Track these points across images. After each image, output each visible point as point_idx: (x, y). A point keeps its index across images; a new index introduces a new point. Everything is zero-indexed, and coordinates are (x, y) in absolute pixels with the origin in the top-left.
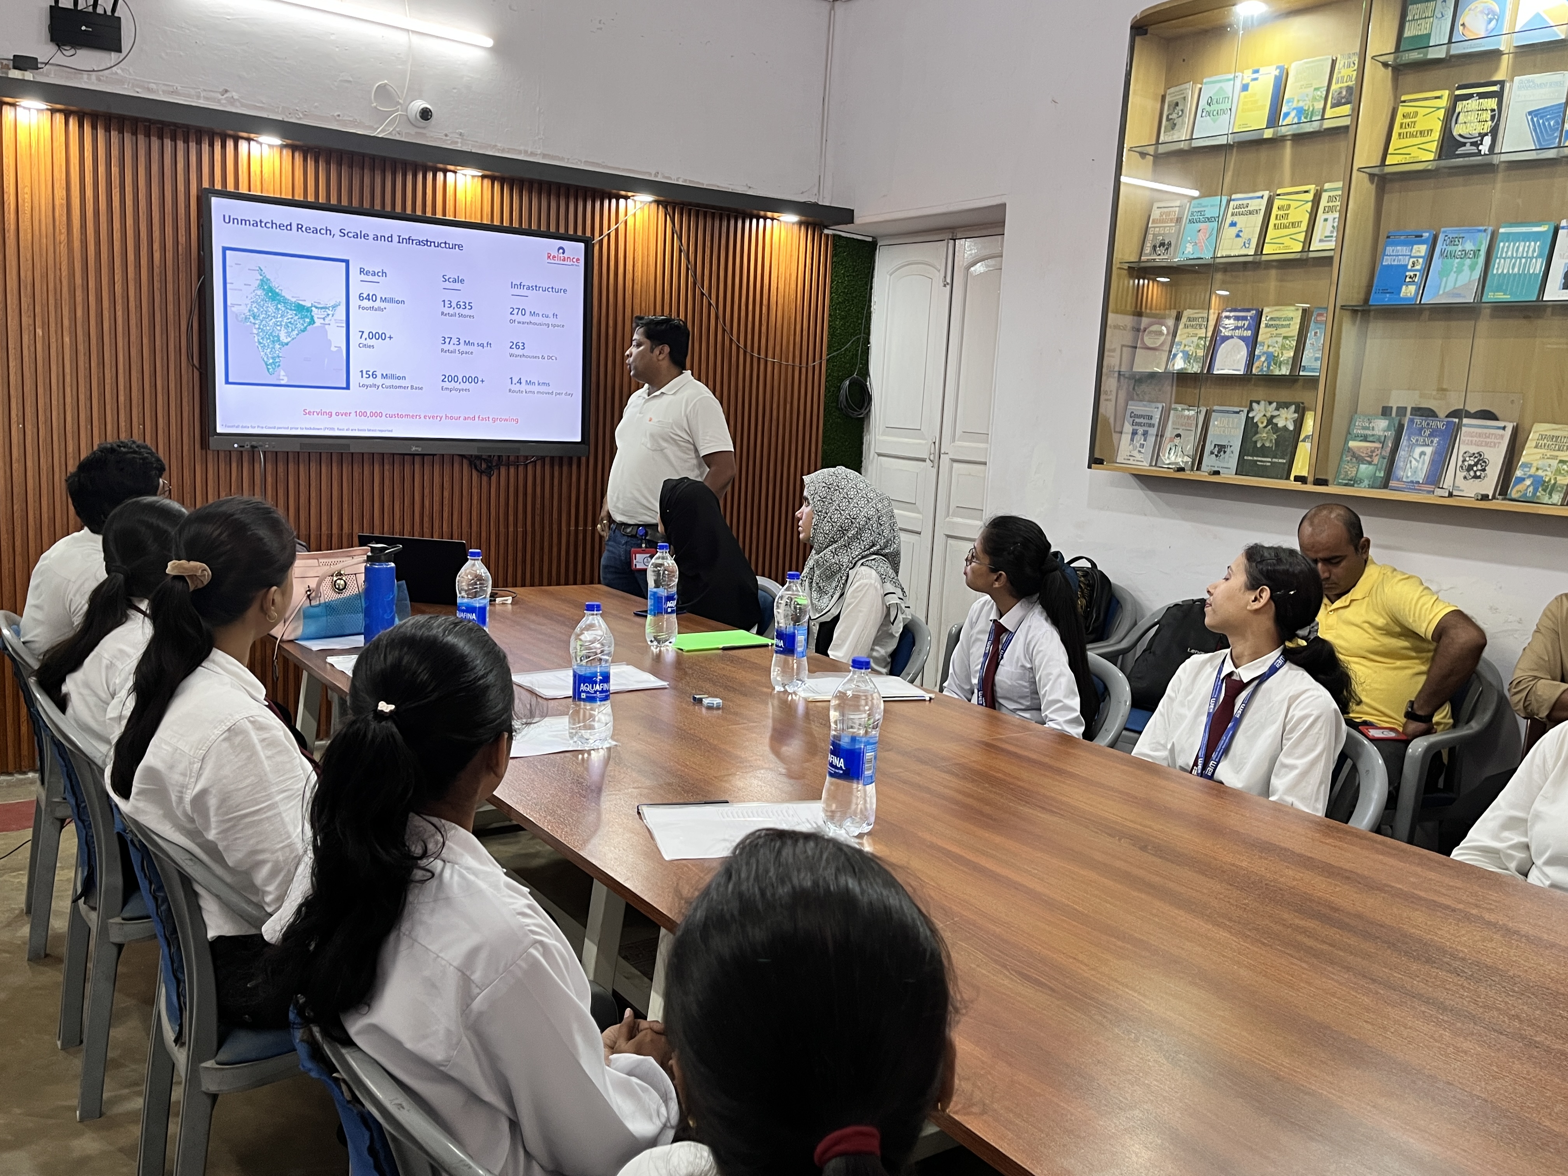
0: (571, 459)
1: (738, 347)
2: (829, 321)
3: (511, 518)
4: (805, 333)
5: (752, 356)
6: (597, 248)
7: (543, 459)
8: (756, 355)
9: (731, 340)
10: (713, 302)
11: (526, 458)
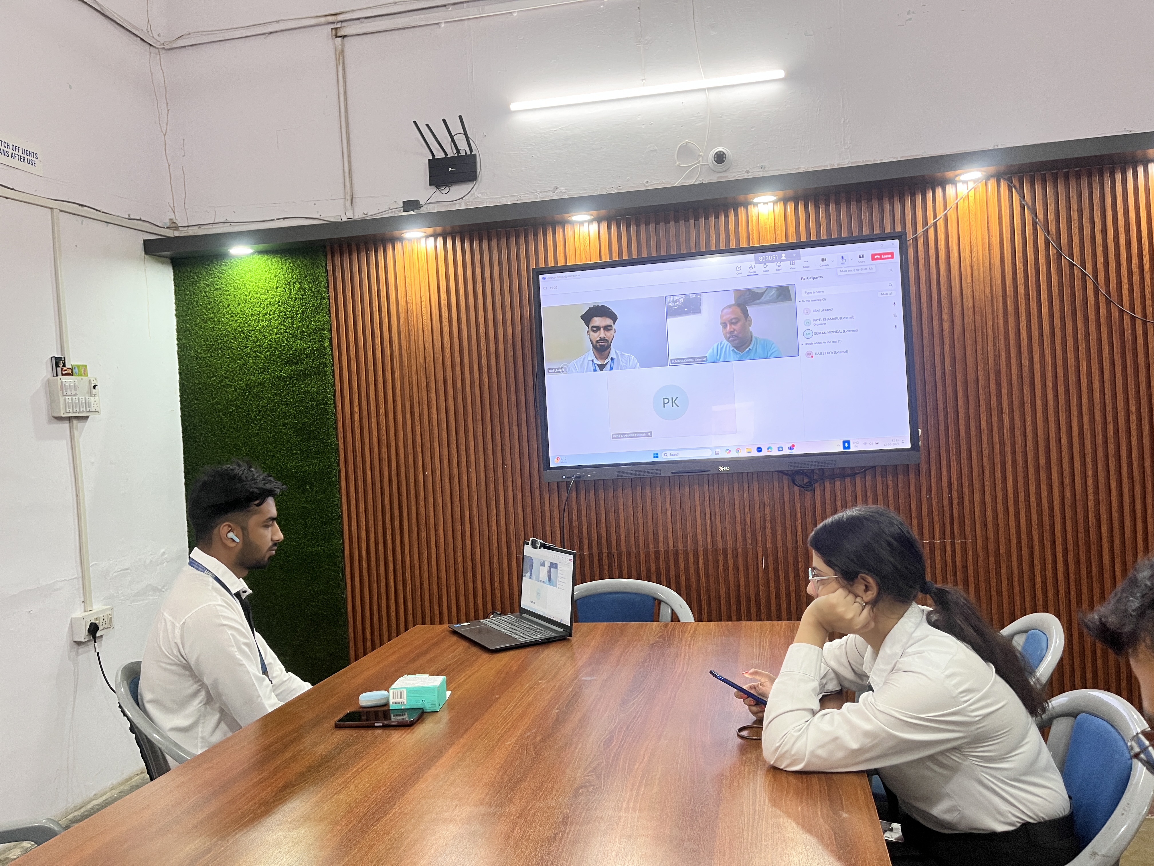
0: (905, 466)
6: (919, 242)
9: (1121, 312)
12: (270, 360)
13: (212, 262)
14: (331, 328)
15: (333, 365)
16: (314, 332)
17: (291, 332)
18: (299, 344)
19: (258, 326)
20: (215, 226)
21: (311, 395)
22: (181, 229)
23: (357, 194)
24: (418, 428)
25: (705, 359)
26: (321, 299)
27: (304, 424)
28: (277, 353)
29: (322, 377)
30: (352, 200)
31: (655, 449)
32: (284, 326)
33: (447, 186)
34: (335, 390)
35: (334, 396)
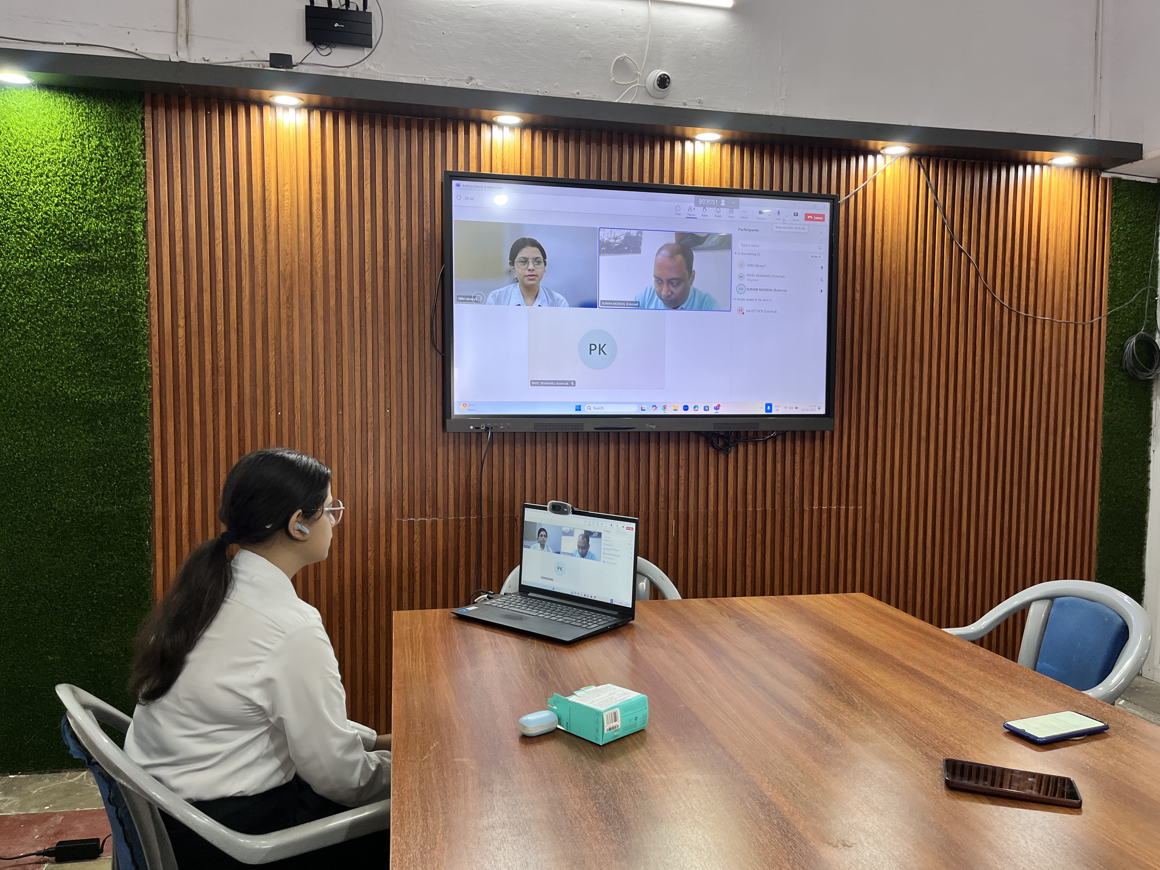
0: (813, 433)
1: (1002, 306)
2: (1110, 273)
3: (750, 497)
4: (1081, 287)
5: (1018, 315)
6: (842, 209)
7: (784, 434)
8: (1022, 313)
9: (994, 299)
10: (973, 258)
11: (765, 433)
14: (146, 207)
15: (147, 259)
16: (118, 209)
17: (81, 205)
18: (92, 224)
19: (26, 189)
21: (111, 297)
23: (192, 32)
25: (637, 304)
26: (132, 166)
27: (97, 336)
28: (57, 231)
29: (129, 273)
30: (187, 37)
31: (578, 400)
32: (71, 195)
33: (328, 46)
34: (149, 295)
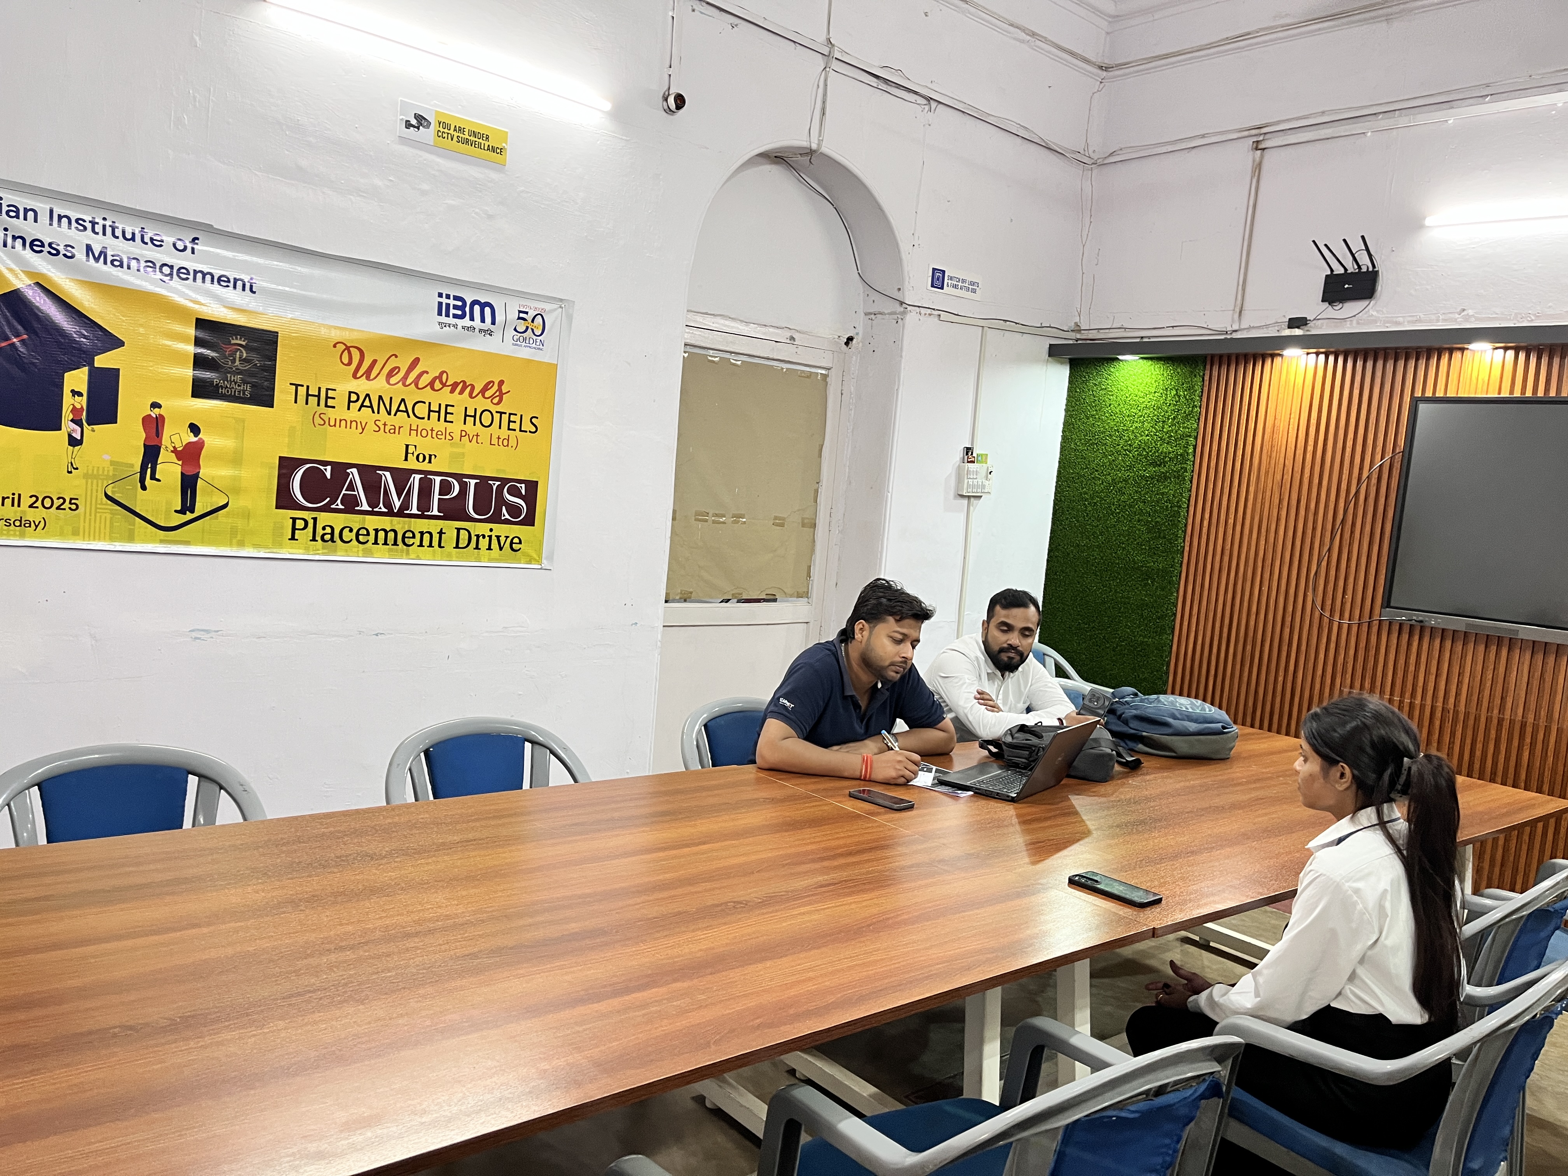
12: (1137, 459)
13: (1103, 364)
14: (1197, 436)
16: (1181, 438)
17: (1160, 436)
19: (1132, 426)
20: (1111, 331)
21: (1168, 497)
22: (1083, 332)
23: (1245, 308)
24: (1262, 542)
26: (1193, 407)
27: (1157, 523)
28: (1144, 453)
29: (1181, 481)
30: (1240, 312)
32: (1155, 429)
33: (1340, 303)
34: (1190, 496)
35: (1189, 501)
